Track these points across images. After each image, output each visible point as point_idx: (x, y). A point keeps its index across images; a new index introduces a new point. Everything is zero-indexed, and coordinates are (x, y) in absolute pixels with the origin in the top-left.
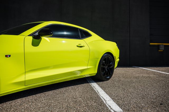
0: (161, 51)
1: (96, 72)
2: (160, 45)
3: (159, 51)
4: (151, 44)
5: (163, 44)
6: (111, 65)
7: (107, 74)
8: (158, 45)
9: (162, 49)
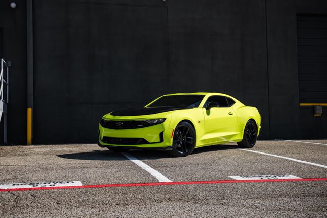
0: (318, 115)
1: (242, 138)
2: (315, 106)
3: (315, 115)
4: (302, 105)
5: (320, 104)
6: (254, 133)
7: (251, 141)
8: (313, 107)
9: (319, 112)
